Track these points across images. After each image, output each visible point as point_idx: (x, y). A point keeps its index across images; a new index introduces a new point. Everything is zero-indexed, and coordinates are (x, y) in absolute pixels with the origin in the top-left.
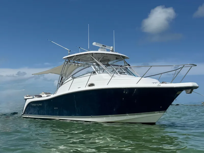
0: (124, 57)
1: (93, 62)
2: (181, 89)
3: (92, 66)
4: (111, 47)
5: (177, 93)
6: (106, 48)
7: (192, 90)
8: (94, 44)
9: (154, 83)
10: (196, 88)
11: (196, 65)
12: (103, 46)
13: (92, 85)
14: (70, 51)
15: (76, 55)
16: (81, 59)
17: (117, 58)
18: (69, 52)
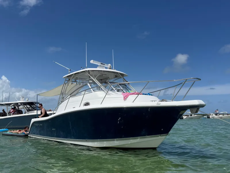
0: (122, 75)
1: (90, 80)
2: (184, 108)
3: (88, 84)
4: (109, 65)
5: (181, 113)
6: (105, 66)
7: (198, 109)
8: (92, 62)
9: (152, 101)
10: (202, 106)
11: (200, 79)
12: (101, 64)
13: (87, 104)
14: (70, 70)
15: (75, 74)
16: (79, 77)
17: (116, 76)
18: (69, 72)
